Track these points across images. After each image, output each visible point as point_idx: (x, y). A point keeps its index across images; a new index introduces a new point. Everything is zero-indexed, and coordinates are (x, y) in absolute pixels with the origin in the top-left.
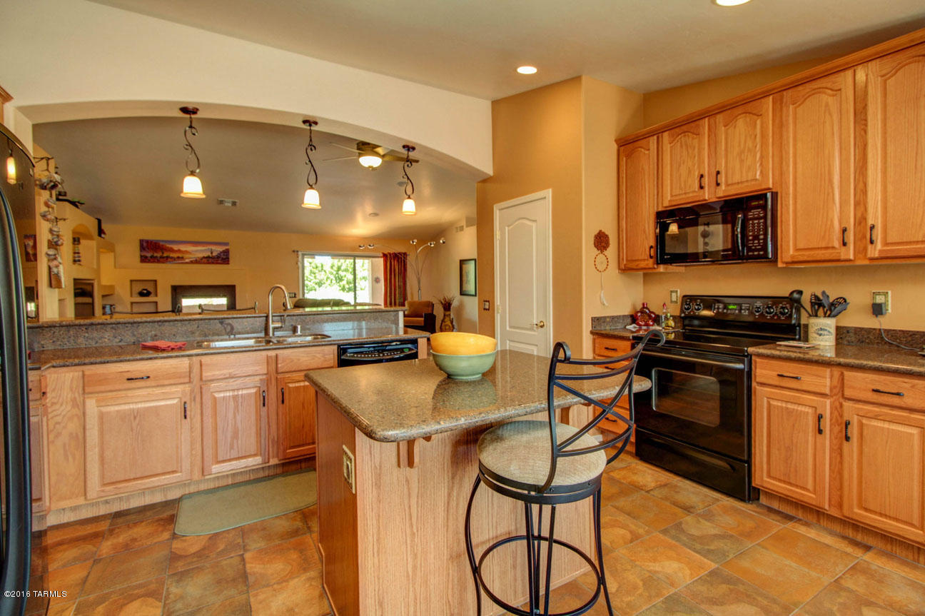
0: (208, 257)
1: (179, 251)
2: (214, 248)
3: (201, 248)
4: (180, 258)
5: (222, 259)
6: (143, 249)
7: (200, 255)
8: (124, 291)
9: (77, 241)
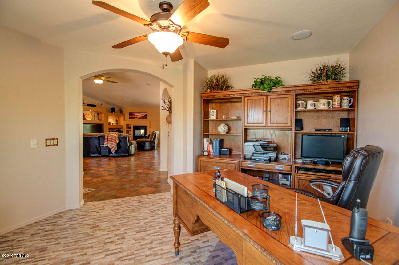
0: (142, 117)
1: (136, 115)
2: (143, 114)
3: (140, 114)
4: (136, 117)
5: (145, 117)
6: (130, 115)
7: (140, 116)
8: (125, 127)
9: (98, 114)
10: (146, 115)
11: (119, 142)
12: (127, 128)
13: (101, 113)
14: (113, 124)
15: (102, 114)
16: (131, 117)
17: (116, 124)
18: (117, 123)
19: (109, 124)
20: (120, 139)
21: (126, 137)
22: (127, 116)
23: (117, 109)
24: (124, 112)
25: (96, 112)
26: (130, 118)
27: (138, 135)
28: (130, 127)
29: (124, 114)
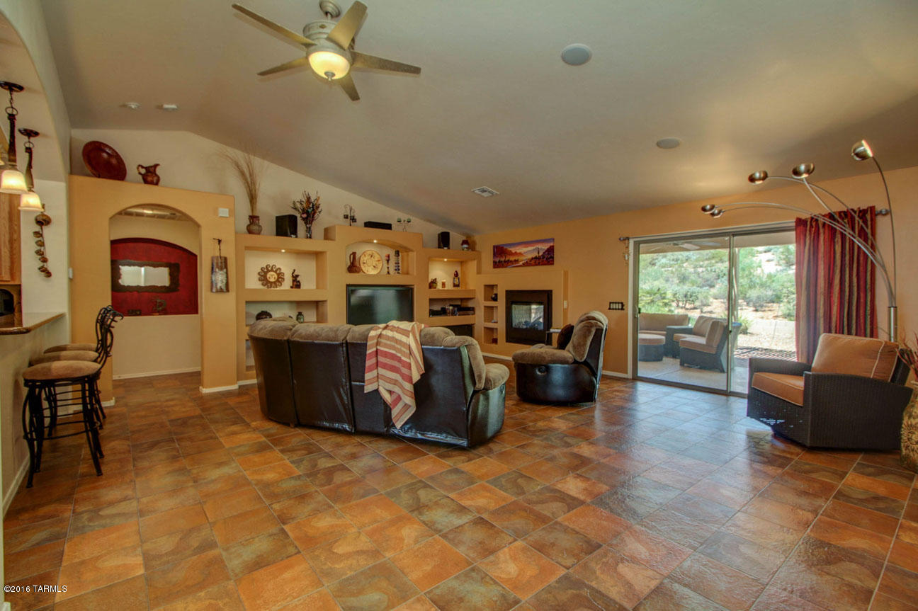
0: (535, 258)
1: (516, 253)
2: (540, 246)
3: (530, 248)
4: (516, 261)
5: (547, 258)
6: (495, 255)
7: (530, 256)
8: (480, 295)
9: (397, 253)
10: (551, 250)
11: (424, 377)
12: (486, 299)
13: (407, 250)
14: (444, 284)
15: (410, 254)
16: (499, 262)
17: (455, 285)
18: (457, 282)
19: (430, 287)
20: (431, 357)
21: (458, 351)
22: (488, 258)
23: (456, 238)
24: (478, 248)
25: (391, 246)
26: (497, 265)
27: (520, 323)
28: (496, 295)
29: (479, 253)
